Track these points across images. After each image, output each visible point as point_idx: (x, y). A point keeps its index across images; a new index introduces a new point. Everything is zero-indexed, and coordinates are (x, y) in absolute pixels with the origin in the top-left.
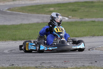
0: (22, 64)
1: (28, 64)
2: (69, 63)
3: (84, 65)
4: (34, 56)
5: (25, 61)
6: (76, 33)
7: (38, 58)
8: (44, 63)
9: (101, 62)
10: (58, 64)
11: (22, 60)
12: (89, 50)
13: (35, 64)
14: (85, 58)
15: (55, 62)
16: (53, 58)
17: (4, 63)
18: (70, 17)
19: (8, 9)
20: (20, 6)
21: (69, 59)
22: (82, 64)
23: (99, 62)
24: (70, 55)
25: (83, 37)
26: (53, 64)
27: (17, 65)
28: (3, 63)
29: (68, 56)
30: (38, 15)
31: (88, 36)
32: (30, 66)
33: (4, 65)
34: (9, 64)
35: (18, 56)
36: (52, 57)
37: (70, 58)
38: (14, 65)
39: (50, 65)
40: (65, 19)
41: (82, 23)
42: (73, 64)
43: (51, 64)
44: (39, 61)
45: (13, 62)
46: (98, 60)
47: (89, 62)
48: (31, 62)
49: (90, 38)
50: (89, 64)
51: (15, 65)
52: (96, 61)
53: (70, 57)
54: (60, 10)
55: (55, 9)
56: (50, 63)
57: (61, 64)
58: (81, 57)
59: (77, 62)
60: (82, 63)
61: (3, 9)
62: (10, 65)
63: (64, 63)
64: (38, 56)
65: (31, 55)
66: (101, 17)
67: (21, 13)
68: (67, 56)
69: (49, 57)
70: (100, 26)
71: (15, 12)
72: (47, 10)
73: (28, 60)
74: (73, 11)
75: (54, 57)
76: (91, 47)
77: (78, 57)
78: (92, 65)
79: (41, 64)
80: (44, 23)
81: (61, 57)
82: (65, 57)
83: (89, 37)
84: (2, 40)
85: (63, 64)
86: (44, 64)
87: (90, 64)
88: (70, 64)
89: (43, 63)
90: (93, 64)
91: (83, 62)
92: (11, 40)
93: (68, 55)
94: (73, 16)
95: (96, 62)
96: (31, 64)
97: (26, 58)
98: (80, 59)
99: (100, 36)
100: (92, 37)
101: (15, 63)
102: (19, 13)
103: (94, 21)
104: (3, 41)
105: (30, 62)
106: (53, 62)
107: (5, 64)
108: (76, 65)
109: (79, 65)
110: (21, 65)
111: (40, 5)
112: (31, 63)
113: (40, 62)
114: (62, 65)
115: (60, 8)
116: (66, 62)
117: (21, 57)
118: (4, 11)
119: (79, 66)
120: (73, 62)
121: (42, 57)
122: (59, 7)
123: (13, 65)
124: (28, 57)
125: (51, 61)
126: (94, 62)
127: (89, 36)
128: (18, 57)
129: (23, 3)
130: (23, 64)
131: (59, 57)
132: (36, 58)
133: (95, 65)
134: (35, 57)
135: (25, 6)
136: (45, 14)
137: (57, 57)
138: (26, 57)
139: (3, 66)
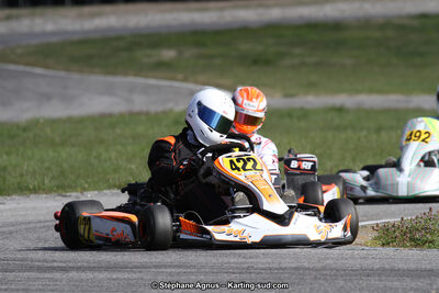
20: (35, 42)
30: (110, 79)
41: (289, 114)
54: (201, 57)
55: (180, 53)
65: (55, 264)
66: (371, 91)
67: (39, 70)
70: (361, 129)
71: (12, 67)
72: (146, 60)
74: (255, 62)
80: (131, 114)
102: (29, 69)
103: (340, 110)
111: (119, 38)
115: (203, 51)
117: (11, 276)
122: (198, 44)
129: (50, 27)
131: (170, 274)
134: (73, 274)
135: (54, 39)
136: (136, 75)
138: (33, 274)
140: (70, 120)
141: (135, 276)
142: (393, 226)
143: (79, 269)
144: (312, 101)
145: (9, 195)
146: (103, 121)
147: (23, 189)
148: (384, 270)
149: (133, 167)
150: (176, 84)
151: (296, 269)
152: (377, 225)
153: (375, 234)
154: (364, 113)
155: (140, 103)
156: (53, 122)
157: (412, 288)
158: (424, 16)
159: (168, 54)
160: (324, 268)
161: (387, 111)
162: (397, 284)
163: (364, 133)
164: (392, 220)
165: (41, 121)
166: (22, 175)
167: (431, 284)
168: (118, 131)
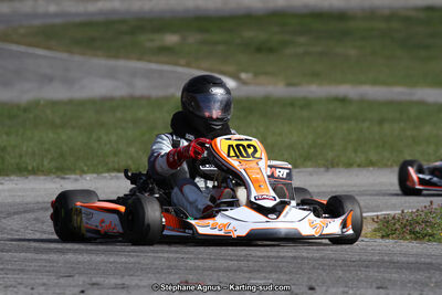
0: (6, 287)
1: (28, 289)
5: (21, 275)
7: (79, 263)
8: (98, 285)
9: (334, 290)
11: (9, 267)
14: (271, 272)
15: (143, 283)
16: (139, 263)
18: (243, 76)
20: (37, 22)
21: (204, 270)
23: (324, 288)
26: (134, 293)
30: (112, 63)
31: (305, 166)
36: (138, 260)
37: (210, 269)
41: (291, 103)
44: (76, 277)
46: (324, 282)
48: (45, 281)
49: (314, 177)
52: (314, 284)
53: (212, 263)
54: (204, 43)
55: (184, 39)
66: (375, 82)
69: (124, 259)
70: (364, 121)
71: (14, 47)
73: (36, 271)
74: (259, 49)
75: (146, 261)
77: (242, 263)
79: (83, 292)
80: (132, 98)
81: (173, 263)
82: (190, 263)
83: (310, 169)
86: (97, 292)
89: (93, 284)
94: (256, 74)
95: (312, 289)
96: (41, 289)
97: (25, 260)
98: (250, 272)
99: (359, 166)
100: (322, 169)
102: (31, 50)
103: (343, 100)
105: (41, 281)
106: (137, 285)
111: (123, 21)
112: (44, 284)
113: (80, 280)
115: (207, 37)
117: (7, 256)
121: (93, 257)
122: (202, 30)
124: (36, 256)
126: (304, 289)
127: (311, 166)
129: (52, 8)
130: (11, 286)
131: (168, 259)
134: (70, 256)
135: (58, 21)
136: (139, 59)
137: (157, 263)
138: (29, 255)
140: (70, 102)
141: (132, 260)
142: (394, 218)
143: (75, 251)
144: (315, 90)
145: (7, 175)
146: (104, 104)
147: (22, 170)
148: (383, 261)
149: (133, 150)
150: (180, 69)
151: (295, 258)
152: (377, 217)
153: (376, 226)
154: (367, 104)
155: (142, 87)
156: (54, 104)
157: (410, 281)
158: (430, 9)
159: (171, 39)
160: (322, 258)
161: (390, 103)
162: (395, 276)
163: (366, 124)
164: (392, 213)
165: (42, 102)
166: (21, 156)
167: (430, 278)
168: (119, 114)
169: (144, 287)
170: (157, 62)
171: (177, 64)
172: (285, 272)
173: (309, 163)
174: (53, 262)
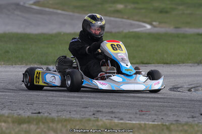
0: (58, 111)
1: (68, 113)
2: (149, 115)
3: (178, 121)
4: (81, 97)
5: (63, 107)
6: (165, 56)
7: (89, 102)
8: (100, 111)
10: (128, 116)
11: (57, 103)
12: (190, 90)
13: (82, 114)
14: (181, 107)
15: (122, 111)
16: (118, 103)
17: (22, 107)
18: (154, 23)
19: (35, 4)
21: (149, 106)
22: (175, 118)
24: (152, 100)
25: (179, 64)
26: (118, 115)
27: (48, 113)
28: (20, 109)
29: (147, 102)
31: (188, 63)
32: (72, 118)
33: (21, 112)
34: (31, 111)
35: (49, 96)
36: (117, 101)
38: (42, 114)
39: (112, 117)
40: (145, 27)
41: (178, 36)
42: (156, 116)
43: (113, 115)
44: (89, 108)
45: (41, 106)
47: (189, 114)
48: (75, 109)
49: (193, 68)
50: (188, 118)
51: (44, 114)
53: (152, 103)
54: (135, 8)
55: (126, 6)
56: (112, 112)
57: (132, 116)
58: (173, 104)
59: (164, 112)
60: (174, 115)
61: (24, 3)
62: (32, 113)
63: (140, 115)
64: (89, 98)
67: (59, 11)
68: (145, 101)
69: (110, 101)
71: (47, 9)
73: (69, 105)
75: (120, 102)
76: (193, 86)
77: (166, 104)
78: (195, 121)
79: (94, 114)
81: (135, 103)
82: (142, 103)
83: (190, 64)
84: (19, 63)
85: (138, 116)
86: (101, 115)
87: (191, 120)
88: (150, 117)
89: (98, 111)
90: (195, 119)
91: (177, 113)
92: (38, 62)
93: (148, 100)
94: (160, 23)
97: (64, 100)
98: (171, 107)
100: (196, 64)
101: (44, 108)
102: (55, 11)
104: (22, 64)
105: (73, 109)
106: (118, 112)
107: (24, 111)
108: (162, 119)
109: (168, 119)
110: (54, 115)
112: (75, 111)
113: (92, 109)
114: (136, 117)
115: (136, 6)
116: (144, 113)
117: (56, 99)
118: (27, 5)
119: (168, 121)
120: (157, 113)
121: (96, 100)
122: (134, 3)
123: (39, 113)
124: (69, 99)
125: (114, 110)
126: (198, 115)
127: (192, 63)
128: (51, 98)
130: (60, 111)
131: (131, 101)
132: (85, 101)
133: (200, 121)
134: (83, 100)
137: (126, 102)
138: (66, 99)
139: (20, 115)
141: (114, 101)
143: (87, 97)
150: (124, 20)
159: (120, 7)
165: (62, 33)
169: (122, 113)
170: (113, 17)
171: (123, 18)
172: (187, 108)
173: (190, 62)
174: (77, 101)
